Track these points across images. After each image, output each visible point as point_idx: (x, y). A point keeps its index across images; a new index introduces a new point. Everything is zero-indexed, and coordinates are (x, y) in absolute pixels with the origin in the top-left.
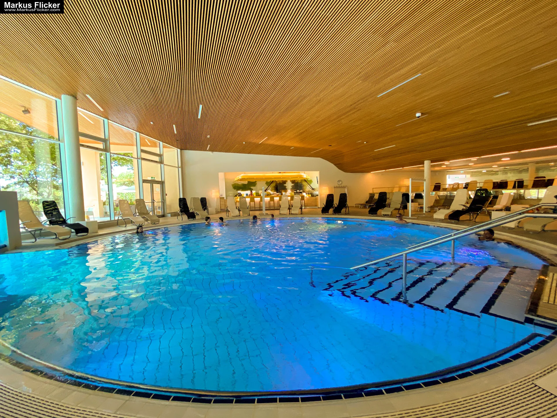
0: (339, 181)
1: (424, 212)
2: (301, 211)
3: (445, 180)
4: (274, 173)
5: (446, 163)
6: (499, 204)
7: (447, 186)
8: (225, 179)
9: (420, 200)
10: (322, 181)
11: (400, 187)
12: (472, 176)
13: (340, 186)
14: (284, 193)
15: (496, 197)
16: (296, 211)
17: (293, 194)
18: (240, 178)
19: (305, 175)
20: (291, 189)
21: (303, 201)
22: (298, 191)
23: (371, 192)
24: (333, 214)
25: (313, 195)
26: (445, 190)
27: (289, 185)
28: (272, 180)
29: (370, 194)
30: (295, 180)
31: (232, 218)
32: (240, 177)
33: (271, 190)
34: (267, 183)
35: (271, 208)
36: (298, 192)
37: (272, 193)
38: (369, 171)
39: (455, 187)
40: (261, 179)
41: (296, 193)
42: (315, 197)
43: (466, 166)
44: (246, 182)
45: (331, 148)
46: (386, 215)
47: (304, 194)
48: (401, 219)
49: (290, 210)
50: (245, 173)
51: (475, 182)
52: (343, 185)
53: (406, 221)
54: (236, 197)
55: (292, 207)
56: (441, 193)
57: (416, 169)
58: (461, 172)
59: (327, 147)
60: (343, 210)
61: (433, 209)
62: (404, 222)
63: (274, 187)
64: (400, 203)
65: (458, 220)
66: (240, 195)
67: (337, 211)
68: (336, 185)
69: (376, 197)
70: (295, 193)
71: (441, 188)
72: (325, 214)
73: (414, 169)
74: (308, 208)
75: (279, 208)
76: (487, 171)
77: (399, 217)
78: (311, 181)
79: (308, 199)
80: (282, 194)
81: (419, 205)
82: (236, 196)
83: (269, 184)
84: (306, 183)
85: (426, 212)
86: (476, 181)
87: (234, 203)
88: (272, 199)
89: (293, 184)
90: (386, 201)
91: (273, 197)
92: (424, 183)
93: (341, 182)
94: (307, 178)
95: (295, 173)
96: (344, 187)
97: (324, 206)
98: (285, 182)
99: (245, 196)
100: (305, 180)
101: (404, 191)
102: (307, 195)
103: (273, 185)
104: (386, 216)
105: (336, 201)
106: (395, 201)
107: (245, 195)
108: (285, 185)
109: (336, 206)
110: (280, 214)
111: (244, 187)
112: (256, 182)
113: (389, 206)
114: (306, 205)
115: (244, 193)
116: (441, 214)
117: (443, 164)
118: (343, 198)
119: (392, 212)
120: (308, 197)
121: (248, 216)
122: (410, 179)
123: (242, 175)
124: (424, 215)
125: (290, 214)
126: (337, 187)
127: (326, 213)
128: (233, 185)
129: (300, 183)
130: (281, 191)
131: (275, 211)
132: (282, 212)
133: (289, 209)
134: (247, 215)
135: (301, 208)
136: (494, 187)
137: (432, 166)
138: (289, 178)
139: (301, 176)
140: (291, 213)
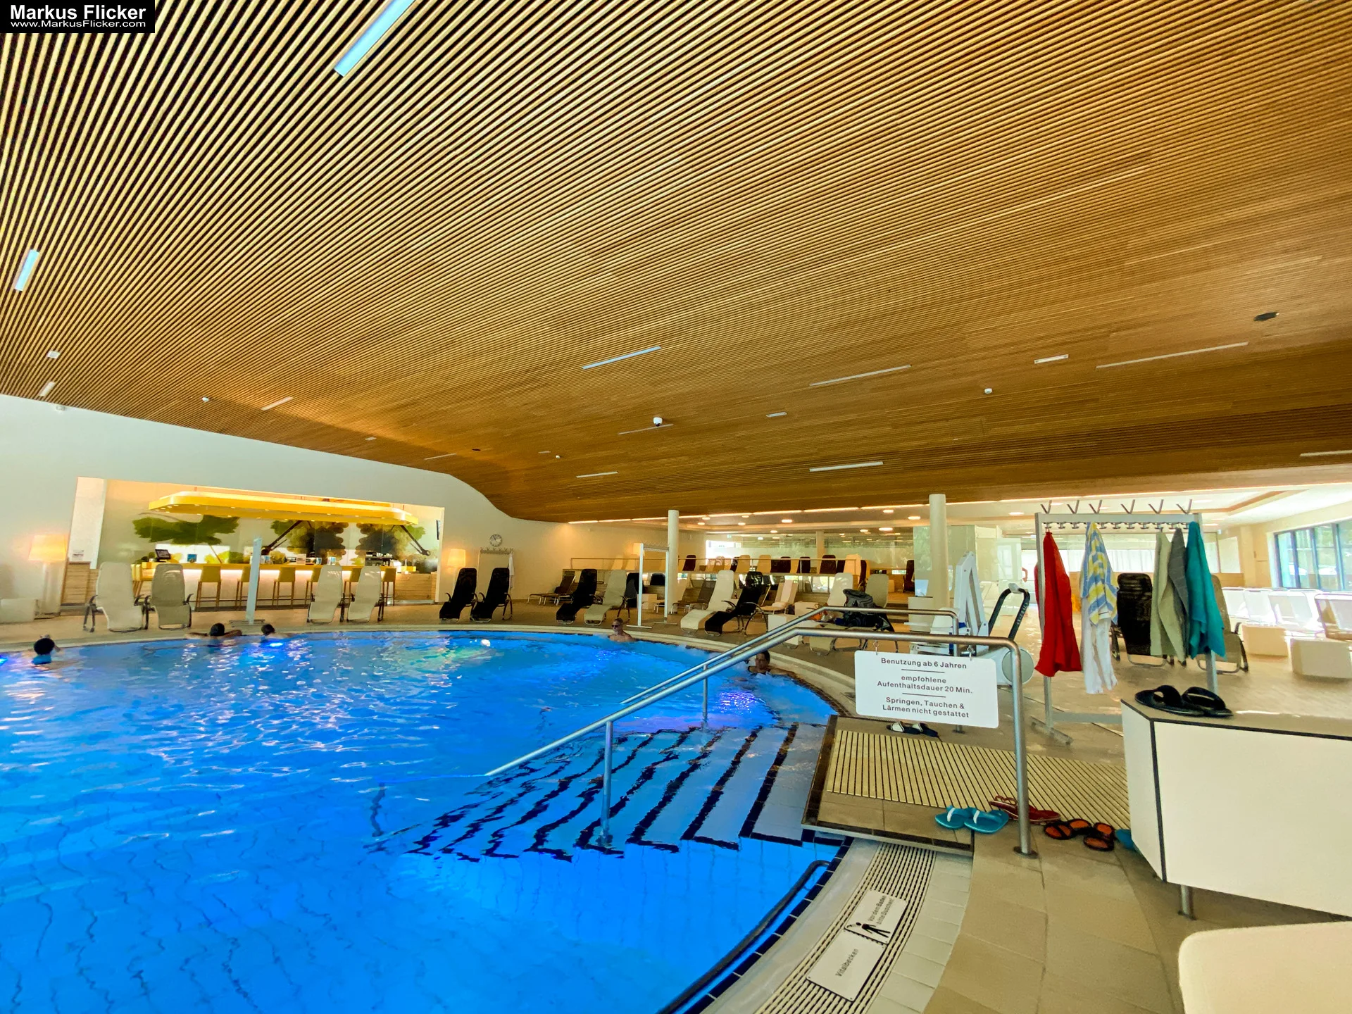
0: (494, 537)
1: (666, 615)
2: (381, 612)
3: (702, 549)
4: (305, 499)
5: (704, 517)
6: (779, 601)
7: (706, 563)
8: (107, 501)
9: (659, 589)
10: (451, 532)
11: (626, 560)
12: (744, 545)
13: (497, 549)
14: (330, 558)
15: (775, 588)
16: (363, 611)
17: (363, 561)
18: (172, 502)
19: (404, 514)
20: (357, 548)
21: (391, 584)
22: (379, 555)
23: (568, 567)
24: (470, 622)
25: (422, 568)
26: (703, 569)
27: (352, 537)
28: (295, 518)
29: (566, 572)
30: (371, 525)
31: (104, 637)
32: (173, 500)
33: (291, 548)
34: (277, 526)
35: (281, 603)
36: (378, 559)
37: (290, 555)
38: (564, 520)
39: (718, 564)
40: (256, 512)
41: (372, 559)
42: (427, 575)
43: (733, 527)
44: (196, 518)
45: (479, 457)
46: (593, 622)
47: (396, 564)
48: (621, 632)
49: (346, 609)
50: (196, 489)
51: (747, 558)
52: (503, 547)
53: (629, 635)
54: (144, 564)
55: (353, 600)
56: (699, 576)
57: (655, 523)
58: (728, 536)
59: (467, 453)
60: (499, 610)
61: (681, 607)
62: (627, 638)
63: (302, 539)
64: (623, 595)
65: (721, 632)
66: (162, 557)
67: (483, 612)
68: (486, 545)
69: (577, 578)
70: (369, 562)
71: (698, 564)
72: (449, 621)
73: (651, 523)
74: (404, 602)
75: (308, 602)
76: (765, 539)
77: (616, 626)
78: (420, 531)
79: (406, 579)
80: (324, 562)
81: (658, 598)
82: (145, 559)
83: (283, 528)
84: (406, 533)
85: (669, 614)
86: (748, 556)
87: (130, 587)
88: (288, 575)
89: (365, 536)
90: (595, 589)
91: (293, 570)
92: (665, 555)
93: (498, 540)
94: (408, 523)
95: (374, 504)
96: (506, 553)
97: (447, 600)
98: (339, 528)
99: (184, 561)
100: (403, 526)
101: (631, 568)
102: (406, 567)
103: (300, 532)
104: (593, 625)
105: (482, 587)
106: (613, 589)
107: (186, 557)
108: (338, 535)
109: (481, 599)
110: (308, 621)
111: (186, 533)
112: (236, 518)
113: (600, 600)
114: (398, 593)
115: (180, 552)
116: (694, 619)
117: (698, 520)
118: (501, 578)
119: (605, 615)
120: (407, 572)
121: (183, 627)
122: (642, 545)
123: (183, 494)
124: (665, 622)
125: (341, 621)
126: (488, 552)
127: (454, 619)
128: (136, 522)
129: (389, 535)
130: (322, 551)
131: (295, 610)
132: (314, 616)
133: (343, 606)
134: (179, 626)
135: (381, 604)
136: (773, 570)
137: (681, 521)
138: (353, 519)
139: (390, 515)
140: (345, 618)
